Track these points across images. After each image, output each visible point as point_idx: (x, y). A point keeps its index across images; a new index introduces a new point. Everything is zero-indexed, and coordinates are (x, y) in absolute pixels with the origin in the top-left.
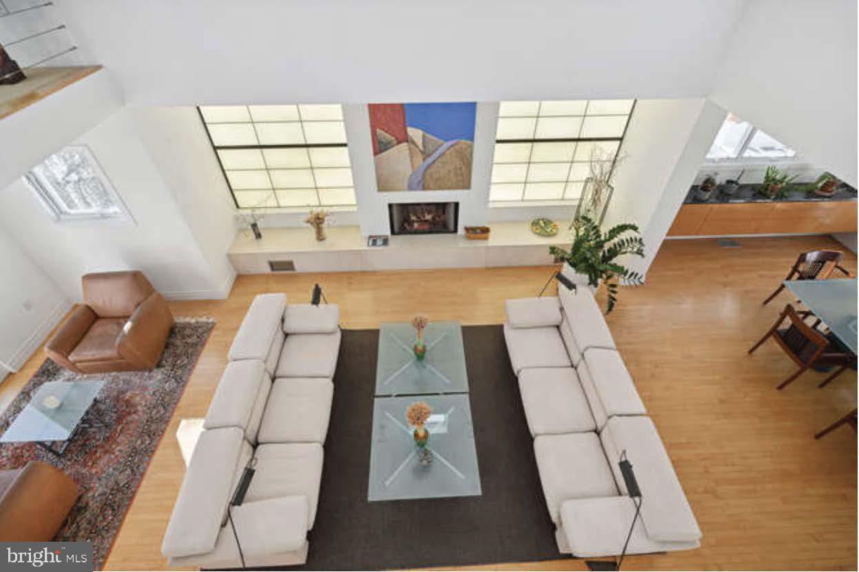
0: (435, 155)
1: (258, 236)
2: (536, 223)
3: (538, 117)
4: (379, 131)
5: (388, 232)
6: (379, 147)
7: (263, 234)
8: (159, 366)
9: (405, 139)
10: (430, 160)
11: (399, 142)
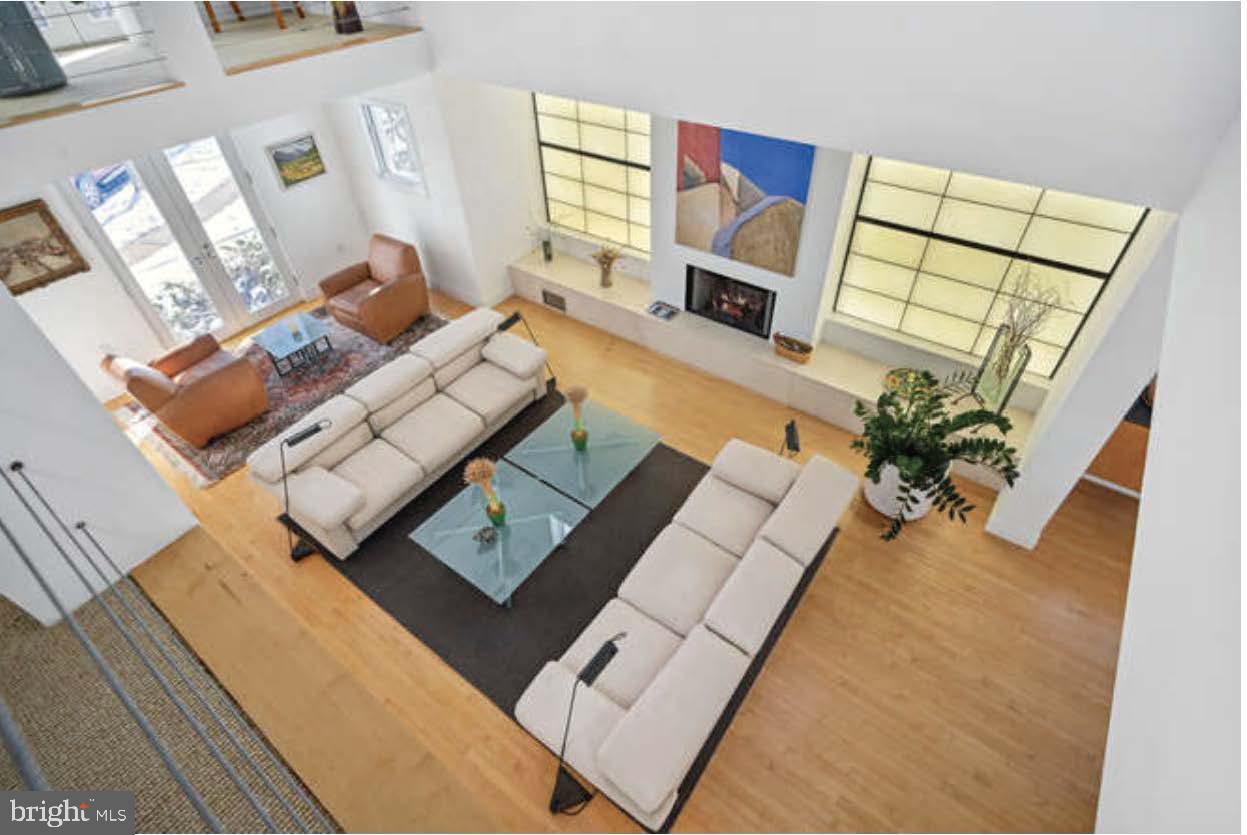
0: (752, 212)
1: (549, 257)
3: (944, 196)
4: (687, 159)
5: (681, 304)
6: (686, 182)
7: (555, 255)
8: (389, 344)
9: (717, 178)
10: (744, 217)
11: (709, 181)
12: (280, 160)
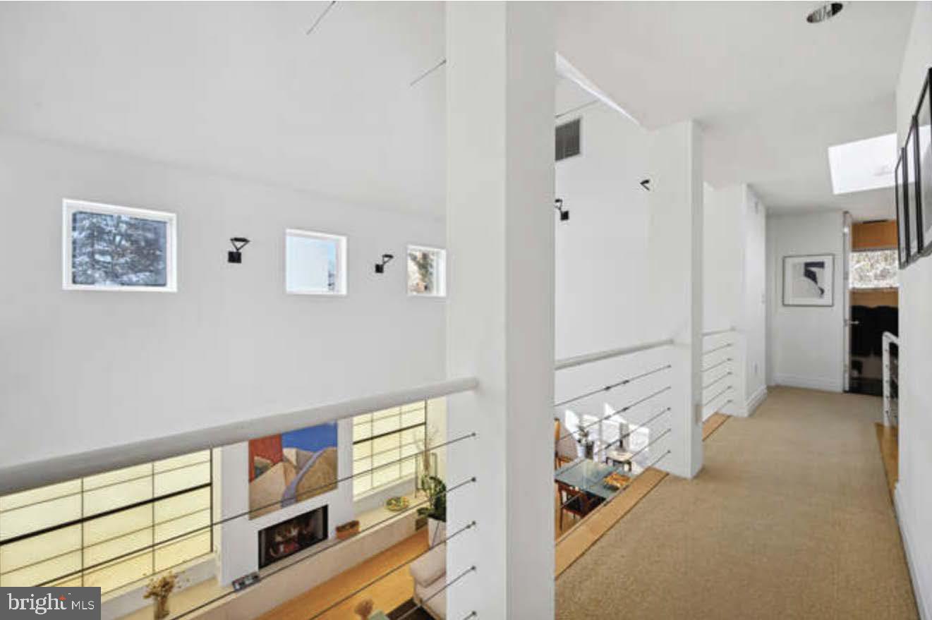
0: (304, 469)
2: (389, 503)
3: (372, 421)
4: (256, 458)
5: (257, 567)
6: (255, 473)
9: (282, 459)
10: (301, 472)
11: (275, 463)
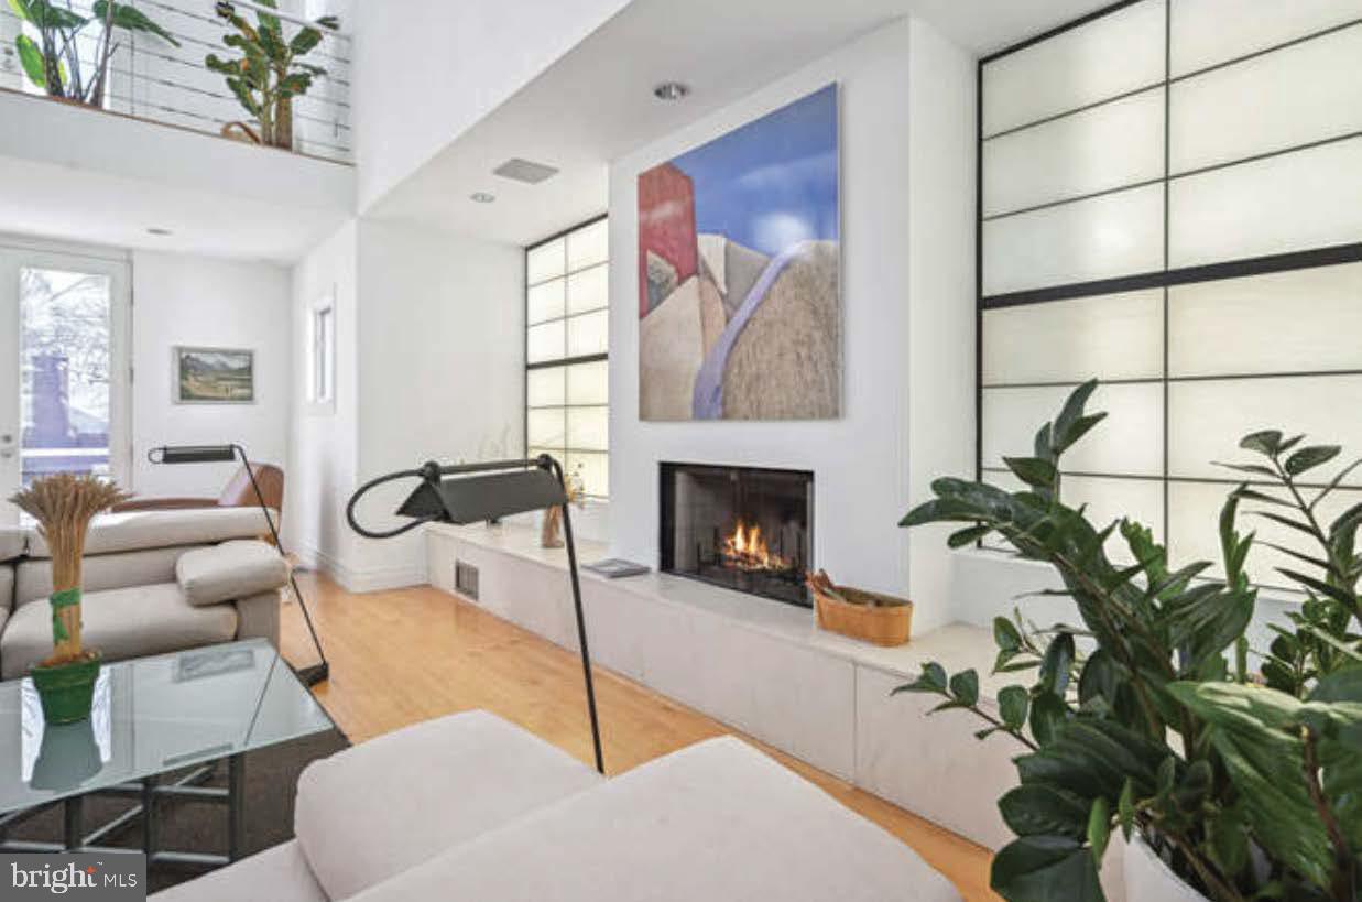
4: (651, 257)
5: (653, 559)
6: (650, 298)
9: (693, 268)
10: (741, 316)
11: (683, 278)
12: (187, 365)
